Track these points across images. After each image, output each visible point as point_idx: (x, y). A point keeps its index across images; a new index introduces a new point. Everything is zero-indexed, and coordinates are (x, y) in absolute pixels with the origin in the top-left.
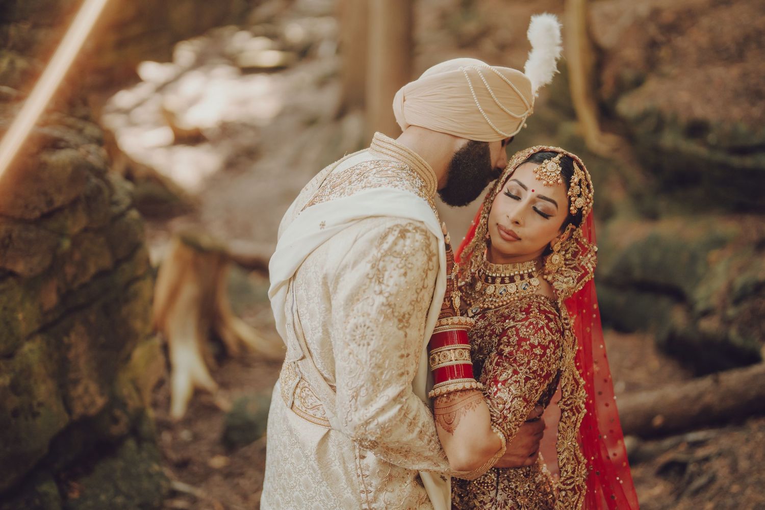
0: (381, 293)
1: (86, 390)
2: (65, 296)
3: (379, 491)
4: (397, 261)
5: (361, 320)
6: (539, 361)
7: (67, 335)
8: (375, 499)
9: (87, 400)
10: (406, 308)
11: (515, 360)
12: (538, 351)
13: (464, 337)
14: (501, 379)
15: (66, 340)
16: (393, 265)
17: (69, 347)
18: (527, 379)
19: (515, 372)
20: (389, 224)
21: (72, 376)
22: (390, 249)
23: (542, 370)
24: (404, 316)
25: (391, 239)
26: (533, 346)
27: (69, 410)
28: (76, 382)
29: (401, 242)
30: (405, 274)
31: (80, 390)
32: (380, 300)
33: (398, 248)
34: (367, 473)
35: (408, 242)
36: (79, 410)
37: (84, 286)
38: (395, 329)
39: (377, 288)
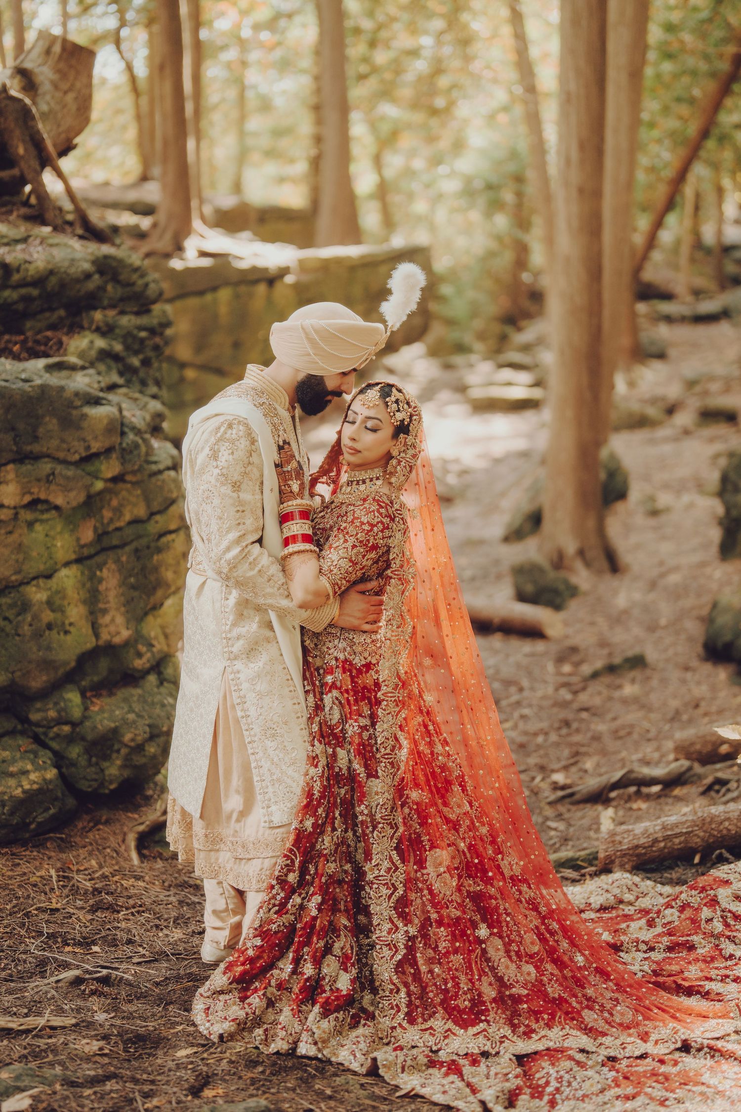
0: (217, 467)
1: (113, 620)
2: (101, 536)
3: (234, 625)
4: (227, 444)
5: (206, 486)
6: (366, 534)
7: (101, 570)
8: (230, 631)
9: (112, 629)
10: (236, 477)
11: (347, 533)
12: (367, 527)
13: (305, 514)
14: (334, 546)
15: (98, 573)
16: (224, 448)
17: (101, 580)
18: (354, 546)
19: (346, 541)
20: (221, 419)
21: (101, 606)
22: (222, 436)
23: (368, 541)
24: (235, 483)
25: (222, 429)
26: (362, 523)
27: (97, 635)
28: (104, 611)
29: (230, 431)
30: (233, 453)
31: (107, 619)
32: (217, 471)
33: (228, 436)
34: (227, 610)
35: (234, 431)
36: (105, 636)
37: (118, 529)
38: (229, 492)
39: (215, 464)
